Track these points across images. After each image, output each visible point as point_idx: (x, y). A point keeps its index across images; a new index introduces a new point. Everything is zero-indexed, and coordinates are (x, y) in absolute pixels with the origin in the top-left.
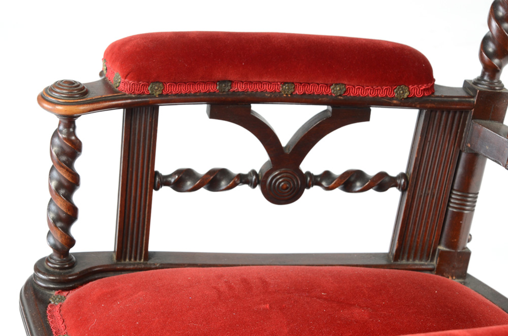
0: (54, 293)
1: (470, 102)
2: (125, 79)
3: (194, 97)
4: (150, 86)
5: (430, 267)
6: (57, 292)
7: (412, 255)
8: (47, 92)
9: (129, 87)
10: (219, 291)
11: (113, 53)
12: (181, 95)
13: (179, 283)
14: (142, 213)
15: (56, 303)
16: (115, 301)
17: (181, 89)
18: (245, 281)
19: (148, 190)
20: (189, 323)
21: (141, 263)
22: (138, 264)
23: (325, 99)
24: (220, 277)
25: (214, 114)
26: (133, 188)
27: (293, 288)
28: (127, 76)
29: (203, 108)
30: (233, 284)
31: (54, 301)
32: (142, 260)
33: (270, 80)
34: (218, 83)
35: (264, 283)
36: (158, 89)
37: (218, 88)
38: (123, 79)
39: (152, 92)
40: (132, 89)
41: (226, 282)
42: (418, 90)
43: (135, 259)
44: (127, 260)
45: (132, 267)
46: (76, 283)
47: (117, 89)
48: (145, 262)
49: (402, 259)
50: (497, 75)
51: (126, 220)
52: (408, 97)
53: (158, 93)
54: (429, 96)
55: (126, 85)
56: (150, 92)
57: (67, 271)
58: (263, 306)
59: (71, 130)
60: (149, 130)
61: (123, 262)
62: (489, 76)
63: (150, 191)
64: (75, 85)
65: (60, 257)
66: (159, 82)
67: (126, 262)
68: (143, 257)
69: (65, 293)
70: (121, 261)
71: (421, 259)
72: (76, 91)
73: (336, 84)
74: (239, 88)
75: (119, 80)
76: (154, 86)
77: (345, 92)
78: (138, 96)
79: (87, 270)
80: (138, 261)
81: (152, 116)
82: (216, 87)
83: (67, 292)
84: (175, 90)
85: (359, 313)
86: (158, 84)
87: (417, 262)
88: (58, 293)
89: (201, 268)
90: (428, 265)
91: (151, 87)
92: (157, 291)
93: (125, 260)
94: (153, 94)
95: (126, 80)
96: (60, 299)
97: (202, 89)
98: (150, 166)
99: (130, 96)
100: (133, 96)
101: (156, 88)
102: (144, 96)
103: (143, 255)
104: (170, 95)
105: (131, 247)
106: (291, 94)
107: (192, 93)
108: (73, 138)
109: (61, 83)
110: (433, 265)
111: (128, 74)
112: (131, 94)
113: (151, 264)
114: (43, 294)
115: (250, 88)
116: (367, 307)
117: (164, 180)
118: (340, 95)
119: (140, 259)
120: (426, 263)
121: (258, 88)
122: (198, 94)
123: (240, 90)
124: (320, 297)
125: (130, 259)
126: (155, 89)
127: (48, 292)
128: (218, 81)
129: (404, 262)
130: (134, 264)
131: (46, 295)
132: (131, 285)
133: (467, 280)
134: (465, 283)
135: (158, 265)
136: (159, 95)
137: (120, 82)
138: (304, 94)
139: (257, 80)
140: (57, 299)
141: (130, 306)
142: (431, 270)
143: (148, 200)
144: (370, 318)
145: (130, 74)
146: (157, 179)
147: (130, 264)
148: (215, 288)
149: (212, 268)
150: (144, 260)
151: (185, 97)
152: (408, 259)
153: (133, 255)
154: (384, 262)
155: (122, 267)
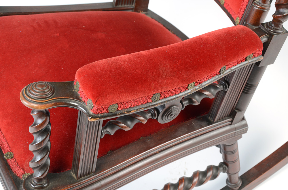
5: (132, 8)
7: (124, 3)
10: (34, 28)
13: (14, 24)
18: (46, 22)
20: (21, 44)
24: (34, 20)
27: (69, 25)
30: (40, 24)
35: (55, 22)
41: (37, 23)
49: (119, 5)
58: (56, 35)
71: (127, 4)
85: (101, 35)
87: (126, 6)
89: (24, 15)
90: (131, 7)
92: (3, 28)
110: (133, 6)
116: (104, 32)
120: (130, 6)
124: (83, 28)
129: (120, 6)
133: (148, 12)
134: (147, 14)
135: (2, 14)
142: (132, 9)
144: (106, 37)
148: (32, 26)
149: (30, 15)
152: (122, 5)
154: (110, 7)
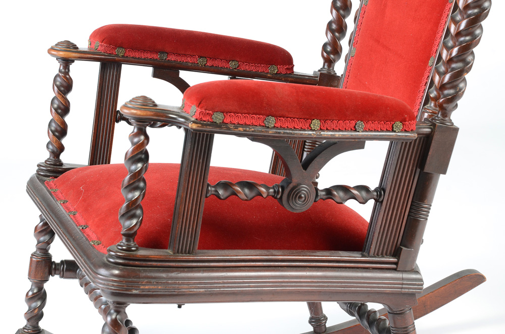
1: (315, 80)
3: (143, 61)
4: (117, 49)
9: (104, 48)
12: (136, 58)
17: (136, 54)
23: (226, 70)
25: (156, 75)
28: (103, 41)
29: (150, 70)
33: (191, 54)
36: (122, 52)
37: (159, 56)
38: (100, 43)
39: (118, 53)
40: (106, 50)
42: (283, 69)
50: (332, 65)
52: (276, 74)
54: (290, 74)
55: (102, 46)
56: (116, 53)
59: (67, 71)
60: (115, 80)
62: (327, 65)
63: (113, 122)
65: (54, 158)
73: (233, 61)
74: (172, 58)
76: (119, 49)
77: (238, 67)
78: (109, 55)
81: (117, 71)
84: (132, 54)
86: (122, 49)
94: (118, 55)
95: (103, 43)
97: (149, 56)
99: (104, 53)
100: (106, 54)
102: (113, 55)
104: (129, 58)
106: (205, 65)
107: (143, 58)
108: (68, 76)
115: (179, 59)
118: (235, 69)
121: (184, 59)
122: (146, 59)
123: (173, 60)
126: (120, 52)
128: (159, 52)
136: (122, 56)
137: (98, 46)
138: (213, 66)
139: (183, 52)
145: (105, 40)
146: (118, 115)
151: (138, 60)
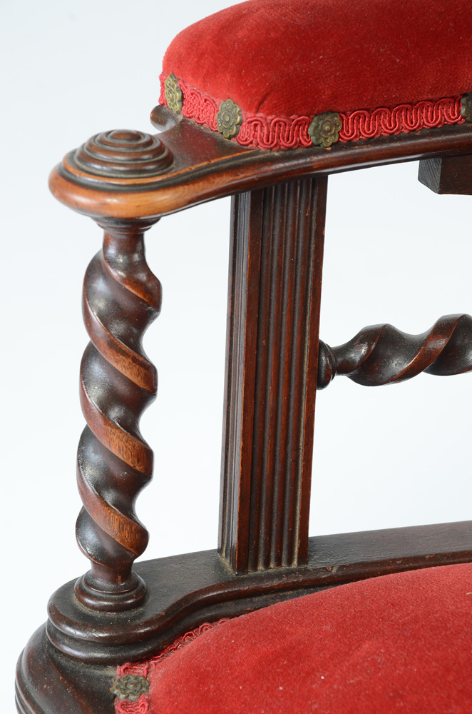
0: (115, 672)
2: (257, 112)
4: (313, 124)
6: (119, 669)
8: (74, 163)
9: (265, 131)
11: (203, 54)
12: (381, 140)
14: (290, 446)
15: (132, 697)
16: (308, 674)
17: (380, 125)
19: (305, 389)
21: (292, 572)
22: (289, 573)
26: (270, 388)
28: (261, 103)
31: (124, 691)
32: (295, 562)
34: (463, 100)
36: (330, 131)
37: (463, 110)
38: (249, 115)
39: (317, 139)
40: (273, 138)
43: (279, 563)
44: (261, 567)
45: (276, 582)
46: (160, 641)
47: (233, 142)
48: (302, 567)
51: (256, 470)
53: (330, 140)
55: (258, 128)
56: (313, 139)
57: (134, 613)
59: (136, 257)
60: (305, 238)
61: (251, 573)
63: (308, 391)
64: (143, 140)
66: (332, 112)
67: (259, 572)
68: (296, 556)
69: (141, 669)
70: (247, 573)
72: (146, 157)
75: (239, 118)
76: (320, 123)
78: (288, 153)
79: (179, 603)
80: (284, 566)
81: (310, 203)
82: (459, 112)
83: (145, 667)
84: (365, 128)
86: (328, 118)
88: (124, 670)
91: (316, 128)
93: (255, 568)
94: (319, 145)
95: (260, 115)
96: (135, 685)
97: (427, 118)
98: (308, 328)
99: (269, 154)
100: (276, 154)
101: (327, 128)
102: (300, 151)
103: (296, 550)
104: (356, 144)
105: (269, 534)
107: (406, 132)
109: (108, 139)
111: (264, 98)
112: (271, 149)
113: (317, 571)
114: (89, 678)
117: (340, 360)
119: (290, 562)
122: (418, 134)
125: (267, 565)
127: (98, 672)
128: (464, 95)
130: (279, 576)
131: (98, 679)
132: (327, 628)
135: (333, 572)
136: (333, 144)
137: (240, 124)
140: (131, 686)
141: (360, 682)
143: (303, 414)
145: (269, 98)
146: (324, 358)
147: (271, 577)
150: (299, 563)
151: (390, 145)
153: (273, 554)
155: (253, 585)
